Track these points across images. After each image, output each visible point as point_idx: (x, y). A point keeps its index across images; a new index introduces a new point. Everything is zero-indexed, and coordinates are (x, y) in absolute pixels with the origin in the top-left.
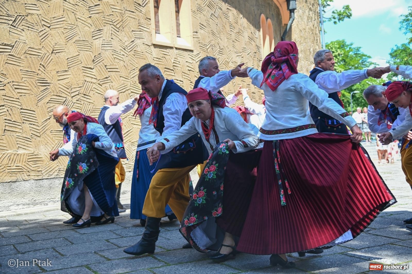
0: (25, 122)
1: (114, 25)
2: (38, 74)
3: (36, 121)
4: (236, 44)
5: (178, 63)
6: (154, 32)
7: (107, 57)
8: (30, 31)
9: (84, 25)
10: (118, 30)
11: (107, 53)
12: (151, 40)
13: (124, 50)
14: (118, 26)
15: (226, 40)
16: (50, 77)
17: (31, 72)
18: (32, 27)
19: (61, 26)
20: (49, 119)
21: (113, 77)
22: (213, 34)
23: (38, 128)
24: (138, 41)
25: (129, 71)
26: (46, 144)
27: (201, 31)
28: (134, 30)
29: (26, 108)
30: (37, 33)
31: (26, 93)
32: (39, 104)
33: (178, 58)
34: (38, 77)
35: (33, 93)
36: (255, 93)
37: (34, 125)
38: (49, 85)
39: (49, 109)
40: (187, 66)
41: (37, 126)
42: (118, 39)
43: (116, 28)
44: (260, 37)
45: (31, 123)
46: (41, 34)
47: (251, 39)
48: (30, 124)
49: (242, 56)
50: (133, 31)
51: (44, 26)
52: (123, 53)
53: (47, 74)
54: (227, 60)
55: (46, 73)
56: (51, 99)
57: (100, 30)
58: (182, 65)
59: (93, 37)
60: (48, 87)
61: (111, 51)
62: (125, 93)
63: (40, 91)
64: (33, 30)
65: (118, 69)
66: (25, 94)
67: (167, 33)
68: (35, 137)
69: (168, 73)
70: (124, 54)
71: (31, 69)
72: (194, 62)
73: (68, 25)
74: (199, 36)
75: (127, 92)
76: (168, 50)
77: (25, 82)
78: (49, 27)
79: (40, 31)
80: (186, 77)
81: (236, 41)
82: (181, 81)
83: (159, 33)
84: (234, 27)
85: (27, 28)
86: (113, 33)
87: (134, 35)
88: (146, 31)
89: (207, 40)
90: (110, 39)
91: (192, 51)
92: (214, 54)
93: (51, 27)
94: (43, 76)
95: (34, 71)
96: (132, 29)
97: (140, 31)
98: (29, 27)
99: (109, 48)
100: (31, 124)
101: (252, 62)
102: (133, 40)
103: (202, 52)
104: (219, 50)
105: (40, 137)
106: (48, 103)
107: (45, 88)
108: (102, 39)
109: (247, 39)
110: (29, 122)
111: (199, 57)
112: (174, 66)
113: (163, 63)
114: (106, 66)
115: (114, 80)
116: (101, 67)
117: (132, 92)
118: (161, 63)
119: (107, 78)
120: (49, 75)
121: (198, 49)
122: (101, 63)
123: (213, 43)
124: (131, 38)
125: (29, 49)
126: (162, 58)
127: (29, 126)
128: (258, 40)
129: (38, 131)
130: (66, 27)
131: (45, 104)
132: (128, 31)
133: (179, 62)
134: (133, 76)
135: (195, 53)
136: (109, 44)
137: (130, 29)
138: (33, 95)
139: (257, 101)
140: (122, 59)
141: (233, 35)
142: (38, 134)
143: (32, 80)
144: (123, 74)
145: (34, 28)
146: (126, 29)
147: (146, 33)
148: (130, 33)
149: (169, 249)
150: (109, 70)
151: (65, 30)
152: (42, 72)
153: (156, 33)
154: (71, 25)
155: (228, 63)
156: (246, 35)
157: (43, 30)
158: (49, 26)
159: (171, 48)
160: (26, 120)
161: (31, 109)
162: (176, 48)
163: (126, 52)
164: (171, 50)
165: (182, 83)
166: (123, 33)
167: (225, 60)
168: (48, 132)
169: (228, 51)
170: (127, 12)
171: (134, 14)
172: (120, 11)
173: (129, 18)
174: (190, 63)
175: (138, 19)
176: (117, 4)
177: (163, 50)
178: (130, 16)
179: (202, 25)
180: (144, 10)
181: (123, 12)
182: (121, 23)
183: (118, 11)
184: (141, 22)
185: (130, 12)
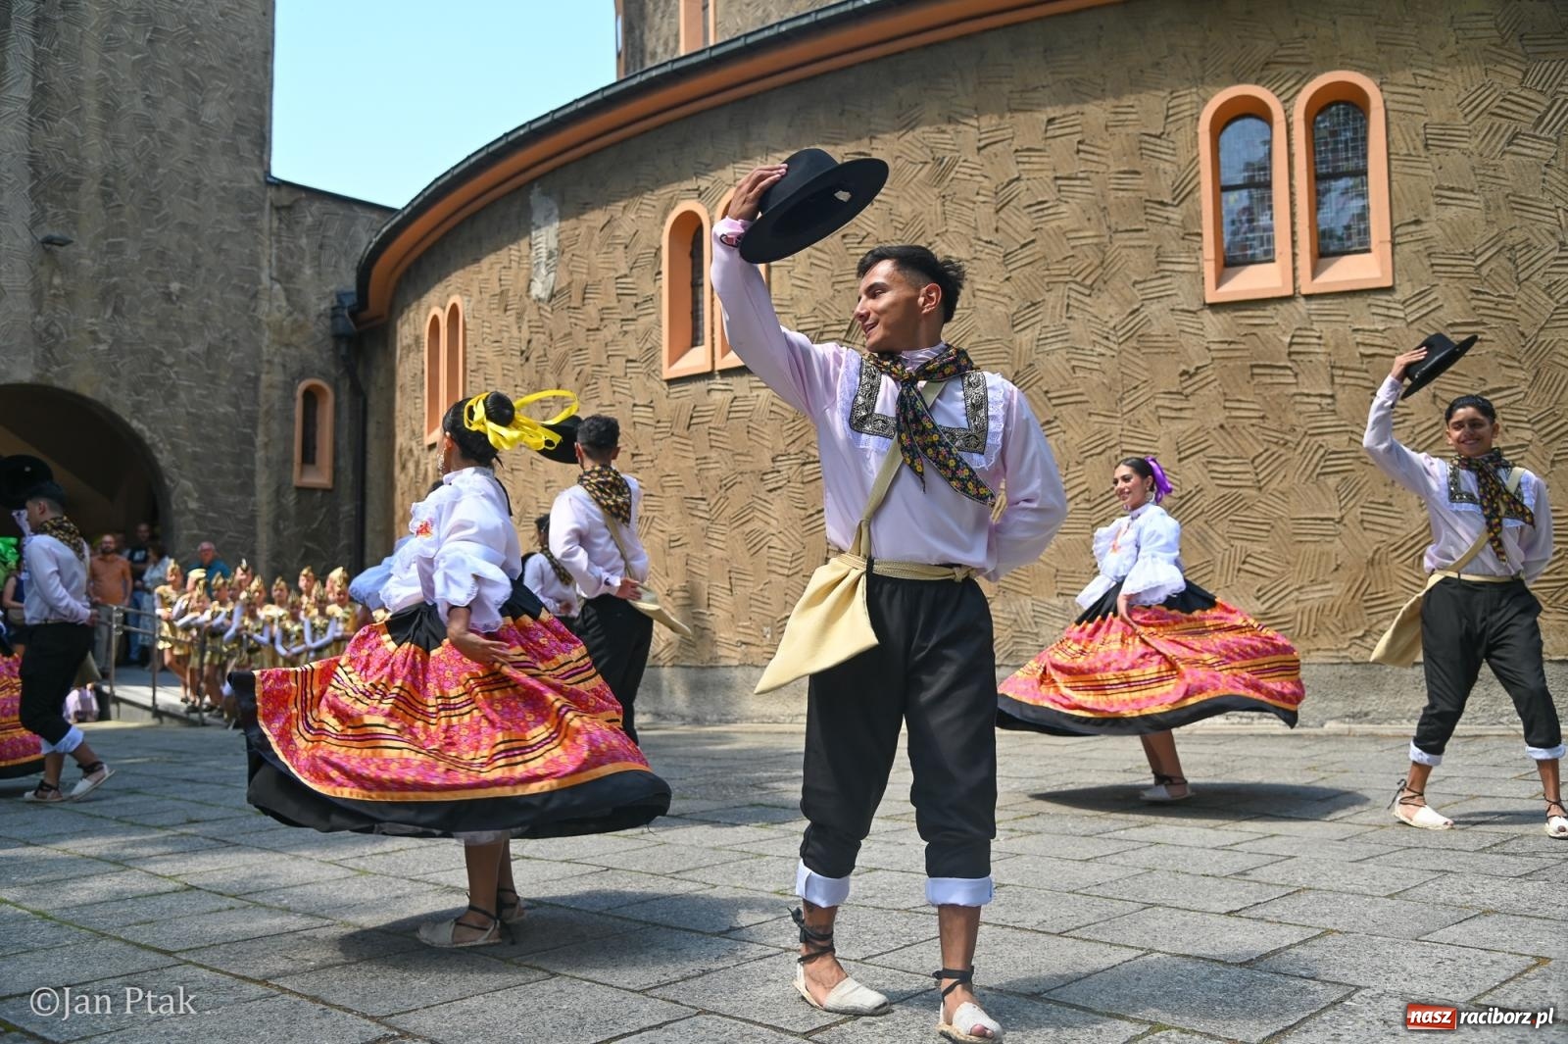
1: (1076, 283)
5: (1315, 340)
6: (1208, 268)
7: (1050, 367)
9: (991, 303)
10: (1087, 292)
11: (1052, 358)
12: (1203, 295)
13: (1105, 342)
14: (1088, 282)
21: (1068, 418)
24: (1155, 307)
25: (1118, 396)
28: (1139, 279)
33: (1315, 326)
40: (1358, 344)
42: (1088, 316)
43: (1081, 289)
50: (1135, 283)
52: (1099, 349)
57: (1033, 304)
58: (1332, 343)
59: (1014, 326)
61: (1063, 352)
62: (1102, 457)
65: (1081, 394)
69: (1268, 380)
70: (1103, 351)
72: (1398, 324)
74: (1432, 232)
75: (1108, 453)
76: (1270, 311)
80: (1352, 381)
82: (1322, 396)
86: (1072, 302)
87: (1139, 293)
88: (1183, 272)
89: (1481, 236)
90: (1064, 320)
91: (1386, 290)
96: (1134, 278)
97: (1163, 277)
99: (1059, 345)
102: (1136, 307)
103: (1444, 282)
108: (1038, 326)
111: (1427, 305)
112: (1291, 353)
113: (1246, 354)
114: (1047, 392)
115: (1069, 425)
116: (1035, 398)
117: (1124, 451)
118: (1238, 354)
119: (1048, 422)
121: (1426, 275)
122: (1034, 388)
123: (1517, 236)
124: (1131, 303)
126: (1243, 339)
132: (1120, 285)
133: (1320, 338)
134: (1131, 406)
135: (1405, 291)
136: (1062, 335)
137: (1129, 278)
140: (1096, 367)
144: (1099, 407)
146: (1117, 283)
147: (1185, 278)
148: (1126, 292)
150: (1054, 402)
159: (1287, 299)
162: (1312, 296)
163: (1112, 345)
164: (1283, 308)
165: (1329, 401)
166: (1105, 297)
170: (1119, 235)
171: (1144, 234)
172: (1095, 240)
173: (1124, 252)
174: (1377, 331)
175: (1156, 245)
176: (1086, 224)
177: (1249, 313)
178: (1129, 243)
179: (1452, 189)
180: (1176, 215)
181: (1106, 240)
182: (1100, 270)
183: (1090, 241)
184: (1169, 249)
185: (1126, 235)
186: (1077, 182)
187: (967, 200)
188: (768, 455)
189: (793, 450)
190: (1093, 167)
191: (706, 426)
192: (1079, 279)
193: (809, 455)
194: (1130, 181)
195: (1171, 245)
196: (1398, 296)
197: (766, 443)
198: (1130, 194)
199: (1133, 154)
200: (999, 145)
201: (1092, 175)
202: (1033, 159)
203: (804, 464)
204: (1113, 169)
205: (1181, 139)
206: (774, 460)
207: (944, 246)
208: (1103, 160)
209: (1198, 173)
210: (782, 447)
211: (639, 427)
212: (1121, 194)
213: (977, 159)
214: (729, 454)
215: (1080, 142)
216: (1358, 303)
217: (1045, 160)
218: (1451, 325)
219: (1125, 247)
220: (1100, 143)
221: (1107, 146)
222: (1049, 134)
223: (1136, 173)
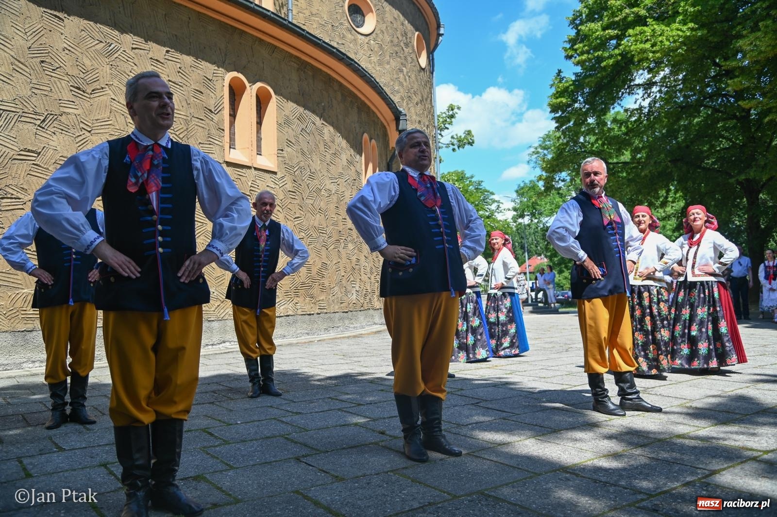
1: (176, 135)
4: (331, 168)
5: (257, 187)
6: (227, 146)
8: (64, 135)
12: (224, 156)
14: (181, 136)
15: (319, 162)
18: (66, 130)
19: (106, 131)
22: (303, 153)
27: (287, 149)
28: (202, 142)
30: (72, 138)
33: (257, 181)
36: (352, 230)
44: (361, 162)
46: (78, 140)
47: (350, 162)
49: (338, 183)
51: (83, 130)
54: (319, 187)
64: (68, 133)
67: (244, 148)
72: (277, 187)
73: (116, 130)
74: (286, 155)
76: (244, 171)
78: (89, 132)
79: (77, 135)
81: (331, 164)
83: (234, 148)
84: (330, 148)
85: (60, 131)
87: (201, 149)
88: (217, 144)
89: (296, 161)
91: (275, 173)
92: (303, 178)
93: (92, 132)
96: (200, 141)
97: (210, 144)
98: (62, 130)
101: (350, 191)
103: (287, 174)
104: (309, 173)
109: (345, 164)
111: (284, 182)
112: (251, 190)
121: (283, 171)
123: (302, 164)
125: (61, 158)
126: (236, 180)
128: (358, 164)
130: (113, 133)
132: (194, 142)
135: (279, 175)
137: (197, 140)
139: (354, 239)
141: (328, 156)
145: (69, 131)
146: (192, 140)
147: (218, 147)
149: (231, 423)
151: (110, 137)
153: (230, 148)
154: (119, 131)
155: (321, 190)
156: (344, 157)
157: (81, 135)
158: (89, 130)
159: (249, 167)
162: (255, 169)
164: (248, 171)
167: (317, 186)
169: (320, 176)
170: (193, 119)
171: (203, 122)
172: (185, 117)
173: (196, 127)
174: (272, 188)
175: (208, 129)
176: (181, 108)
177: (238, 170)
178: (197, 124)
179: (290, 141)
180: (216, 118)
181: (189, 119)
182: (186, 132)
183: (183, 117)
184: (212, 133)
185: (197, 120)
186: (178, 87)
187: (125, 73)
190: (185, 82)
192: (177, 133)
194: (199, 95)
195: (213, 131)
196: (277, 176)
198: (198, 101)
199: (200, 83)
200: (142, 51)
201: (184, 86)
202: (158, 66)
204: (192, 87)
205: (218, 86)
207: (110, 92)
208: (189, 81)
209: (223, 103)
212: (195, 100)
213: (131, 53)
215: (180, 68)
216: (268, 175)
217: (164, 69)
218: (289, 191)
219: (197, 125)
220: (188, 72)
221: (190, 75)
222: (166, 57)
223: (202, 93)
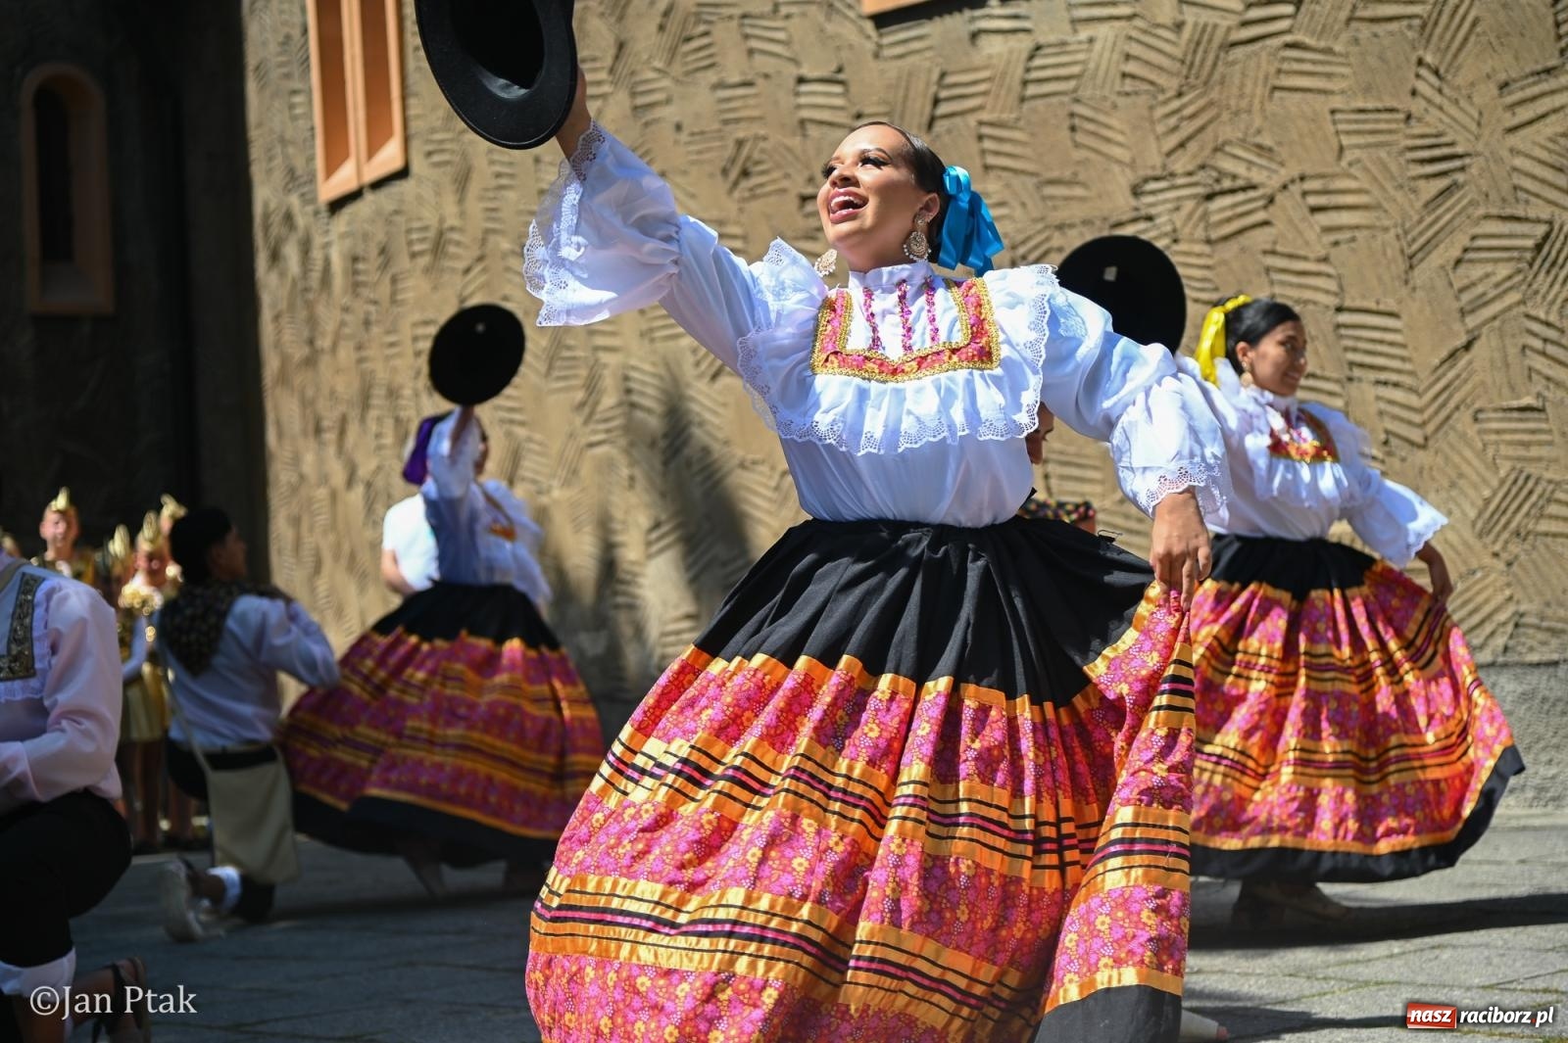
0: (1357, 372)
2: (1409, 117)
3: (1408, 366)
16: (1466, 121)
17: (1378, 111)
20: (1468, 347)
23: (1414, 400)
26: (1453, 485)
29: (1358, 303)
31: (1357, 227)
32: (1420, 275)
34: (1409, 131)
35: (1387, 223)
37: (1396, 385)
38: (1462, 169)
39: (1466, 297)
41: (1411, 390)
45: (1383, 376)
48: (1378, 382)
53: (1453, 110)
55: (1446, 104)
56: (1474, 238)
60: (1460, 177)
63: (1419, 205)
66: (1357, 234)
68: (1403, 450)
71: (1380, 99)
77: (1353, 171)
94: (1433, 121)
95: (1395, 104)
100: (1385, 383)
105: (1423, 447)
106: (1458, 262)
107: (1442, 183)
110: (1373, 375)
120: (1462, 109)
127: (1372, 392)
129: (1417, 418)
131: (1449, 268)
138: (1392, 233)
142: (1416, 435)
143: (1383, 154)
152: (1429, 101)
160: (1362, 365)
161: (1382, 307)
168: (1464, 419)
188: (1123, 179)
189: (1181, 163)
191: (972, 120)
193: (1222, 174)
197: (1117, 152)
203: (1210, 197)
206: (1136, 192)
210: (1154, 159)
211: (813, 131)
214: (1031, 182)
